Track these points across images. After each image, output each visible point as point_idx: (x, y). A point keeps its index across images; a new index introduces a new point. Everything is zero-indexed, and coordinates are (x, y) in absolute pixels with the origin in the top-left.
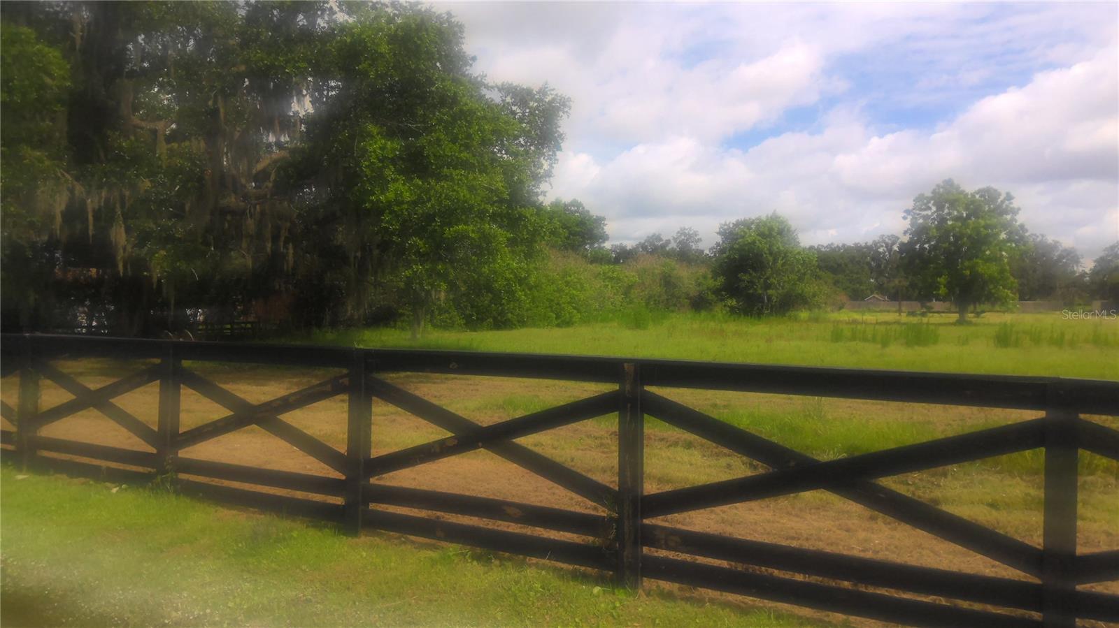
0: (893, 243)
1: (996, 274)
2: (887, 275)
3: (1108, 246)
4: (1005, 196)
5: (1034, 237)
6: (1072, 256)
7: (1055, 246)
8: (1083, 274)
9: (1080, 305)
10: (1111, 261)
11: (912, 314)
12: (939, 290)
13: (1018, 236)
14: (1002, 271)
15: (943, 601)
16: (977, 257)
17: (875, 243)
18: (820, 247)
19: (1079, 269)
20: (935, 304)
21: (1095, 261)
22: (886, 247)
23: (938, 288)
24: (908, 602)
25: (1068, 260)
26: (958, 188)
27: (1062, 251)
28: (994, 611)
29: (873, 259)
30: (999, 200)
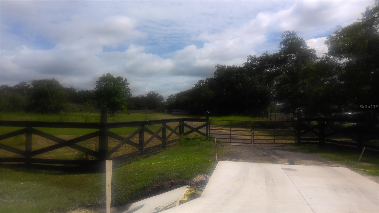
4: (125, 79)
6: (161, 98)
8: (164, 103)
27: (159, 96)
30: (123, 81)
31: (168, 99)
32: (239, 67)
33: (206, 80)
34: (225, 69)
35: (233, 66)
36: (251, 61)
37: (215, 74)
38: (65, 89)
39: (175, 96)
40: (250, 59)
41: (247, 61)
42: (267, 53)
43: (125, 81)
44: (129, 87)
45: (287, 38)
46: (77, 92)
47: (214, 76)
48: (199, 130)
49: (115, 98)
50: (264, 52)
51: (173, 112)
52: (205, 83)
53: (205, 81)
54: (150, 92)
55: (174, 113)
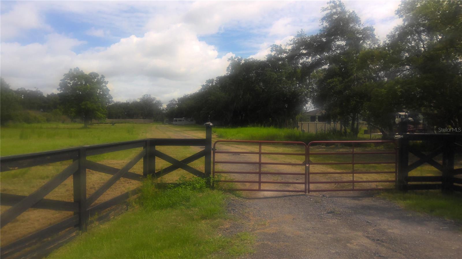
3: (170, 100)
6: (159, 103)
8: (163, 110)
10: (171, 105)
19: (162, 108)
30: (98, 78)
31: (168, 106)
32: (260, 60)
33: (217, 80)
34: (241, 64)
35: (253, 59)
36: (275, 52)
37: (227, 70)
38: (28, 92)
39: (177, 101)
40: (274, 50)
41: (270, 53)
42: (303, 34)
43: (103, 79)
44: (107, 87)
45: (331, 12)
46: (46, 96)
47: (227, 73)
48: (189, 165)
49: (87, 102)
50: (298, 32)
51: (174, 122)
52: (215, 83)
53: (215, 81)
54: (145, 95)
55: (176, 122)
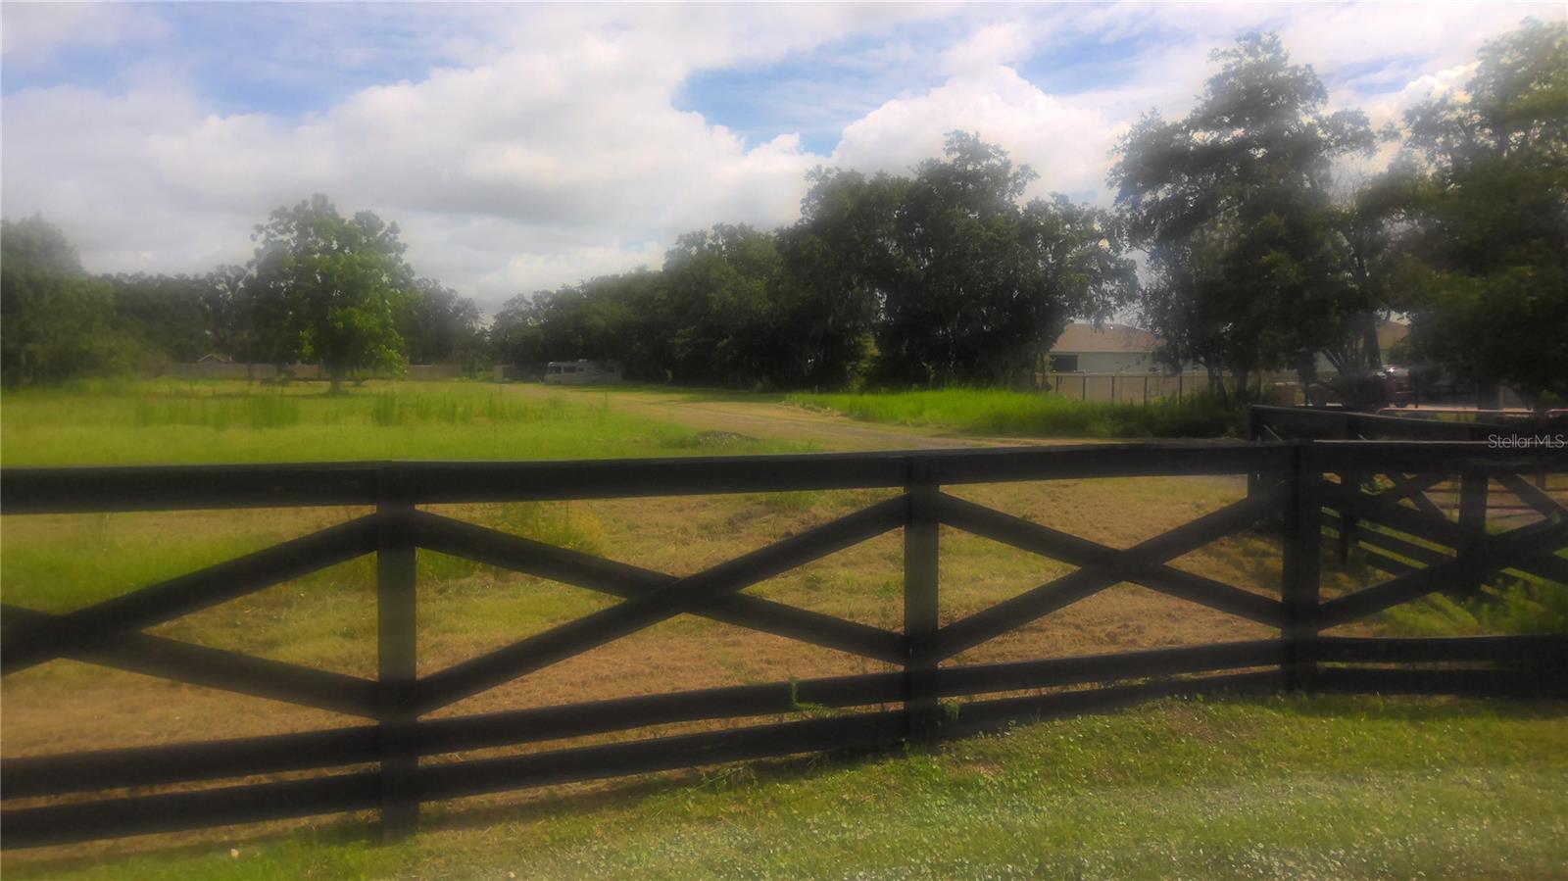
0: (238, 279)
1: (377, 329)
2: (230, 324)
4: (390, 225)
5: (425, 282)
6: (468, 309)
7: (452, 293)
8: (483, 332)
9: (481, 370)
10: (512, 317)
11: (265, 381)
12: (302, 349)
13: (402, 279)
14: (384, 325)
15: (264, 779)
16: (352, 305)
17: (211, 277)
18: (122, 278)
19: (478, 326)
20: (299, 367)
21: (495, 317)
22: (228, 285)
23: (299, 346)
24: (214, 794)
25: (465, 313)
26: (332, 208)
27: (459, 303)
28: (330, 775)
29: (208, 300)
30: (380, 233)
31: (502, 317)
36: (958, 155)
51: (551, 373)
53: (711, 238)
55: (557, 375)
